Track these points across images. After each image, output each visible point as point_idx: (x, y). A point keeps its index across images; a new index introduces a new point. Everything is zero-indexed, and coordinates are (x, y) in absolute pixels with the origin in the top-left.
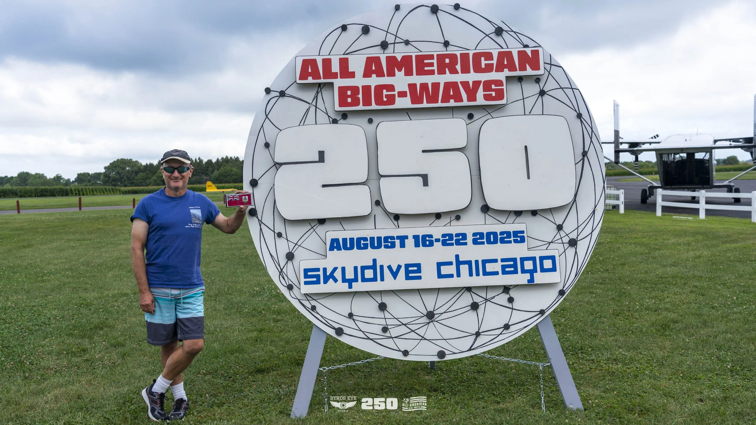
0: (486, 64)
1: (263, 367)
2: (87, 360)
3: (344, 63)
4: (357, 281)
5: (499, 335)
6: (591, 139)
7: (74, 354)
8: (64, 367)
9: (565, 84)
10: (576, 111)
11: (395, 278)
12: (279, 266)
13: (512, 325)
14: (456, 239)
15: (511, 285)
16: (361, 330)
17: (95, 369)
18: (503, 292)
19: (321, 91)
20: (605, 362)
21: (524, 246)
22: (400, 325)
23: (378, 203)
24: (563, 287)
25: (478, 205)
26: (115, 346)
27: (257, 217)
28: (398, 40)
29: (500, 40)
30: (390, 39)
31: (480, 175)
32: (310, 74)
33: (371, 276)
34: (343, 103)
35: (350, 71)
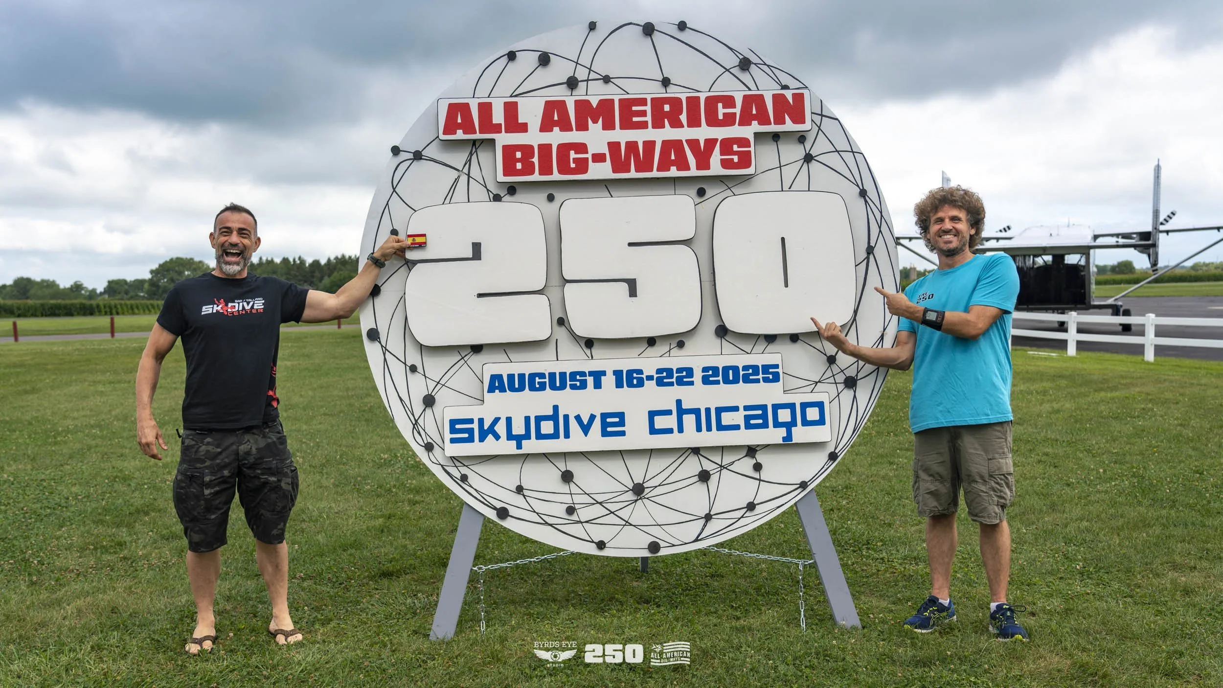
0: (724, 114)
1: (391, 569)
2: (125, 558)
3: (511, 109)
4: (529, 438)
5: (740, 519)
6: (880, 227)
7: (105, 550)
8: (91, 568)
9: (842, 145)
10: (858, 186)
11: (586, 434)
12: (413, 415)
13: (758, 504)
14: (677, 377)
15: (758, 446)
16: (535, 512)
17: (137, 571)
18: (746, 456)
19: (476, 151)
20: (900, 561)
21: (778, 387)
22: (594, 504)
23: (561, 322)
24: (836, 449)
25: (710, 326)
26: (168, 539)
27: (380, 342)
28: (593, 76)
29: (745, 77)
30: (581, 74)
31: (715, 281)
32: (459, 126)
33: (551, 431)
34: (509, 170)
35: (520, 121)
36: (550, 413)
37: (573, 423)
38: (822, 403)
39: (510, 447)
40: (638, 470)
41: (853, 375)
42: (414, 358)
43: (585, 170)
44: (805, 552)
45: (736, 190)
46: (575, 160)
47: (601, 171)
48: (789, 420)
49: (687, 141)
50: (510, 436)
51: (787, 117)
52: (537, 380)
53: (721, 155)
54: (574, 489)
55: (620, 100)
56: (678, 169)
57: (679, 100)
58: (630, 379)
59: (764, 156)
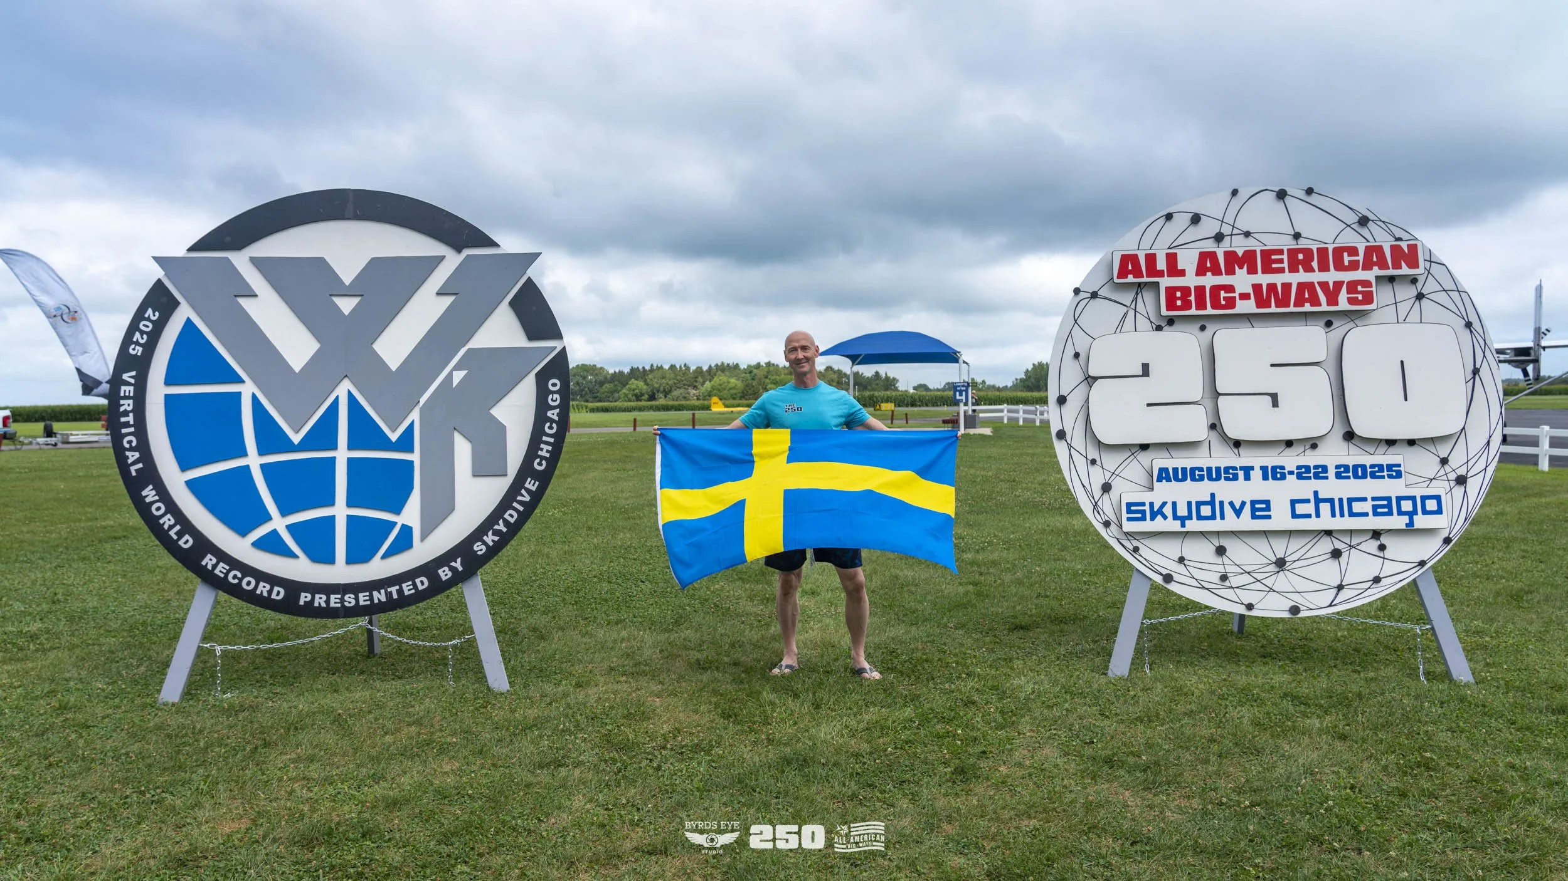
28: (1236, 231)
29: (1364, 232)
30: (1226, 230)
31: (1344, 395)
32: (1130, 272)
33: (1210, 514)
34: (1171, 306)
35: (1179, 268)
36: (1209, 499)
37: (1227, 508)
38: (1440, 496)
39: (1176, 526)
40: (1280, 548)
41: (1464, 474)
42: (1093, 454)
43: (1233, 306)
44: (1424, 619)
45: (1358, 322)
46: (1225, 298)
47: (1248, 306)
48: (1411, 509)
49: (1318, 283)
50: (1175, 517)
51: (1403, 263)
52: (1197, 473)
53: (1348, 293)
54: (1226, 561)
55: (1262, 251)
56: (1311, 305)
57: (1311, 250)
58: (1275, 473)
59: (1383, 296)
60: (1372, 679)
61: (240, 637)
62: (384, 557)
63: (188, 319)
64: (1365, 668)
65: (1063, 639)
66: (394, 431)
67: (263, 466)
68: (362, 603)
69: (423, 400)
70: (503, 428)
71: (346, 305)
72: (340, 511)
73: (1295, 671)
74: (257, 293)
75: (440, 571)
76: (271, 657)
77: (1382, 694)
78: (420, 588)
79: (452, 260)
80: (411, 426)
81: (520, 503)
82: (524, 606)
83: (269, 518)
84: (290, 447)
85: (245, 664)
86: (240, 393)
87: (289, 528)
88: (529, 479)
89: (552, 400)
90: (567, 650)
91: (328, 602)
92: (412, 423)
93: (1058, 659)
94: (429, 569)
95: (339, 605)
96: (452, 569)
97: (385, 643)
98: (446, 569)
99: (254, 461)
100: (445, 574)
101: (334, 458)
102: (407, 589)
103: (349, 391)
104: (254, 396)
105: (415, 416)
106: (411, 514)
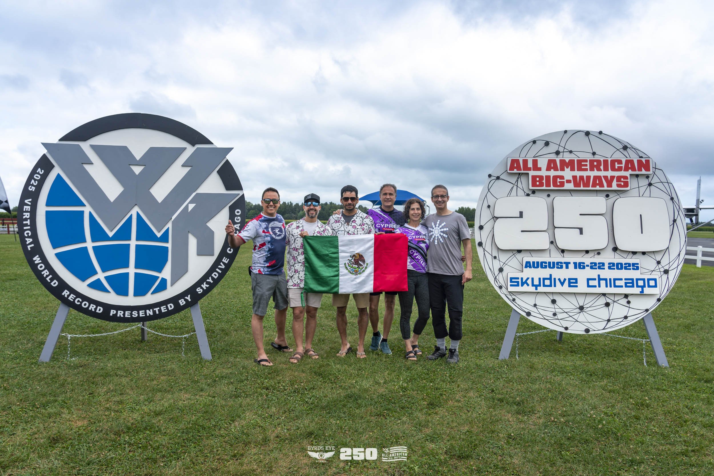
28: (565, 150)
29: (625, 153)
30: (561, 149)
31: (613, 230)
32: (515, 168)
33: (549, 284)
35: (538, 167)
36: (549, 277)
37: (557, 282)
38: (656, 279)
39: (533, 289)
40: (581, 301)
41: (668, 269)
42: (495, 254)
43: (563, 186)
44: (647, 336)
45: (621, 195)
46: (559, 182)
47: (570, 186)
48: (643, 285)
49: (603, 176)
50: (533, 285)
51: (643, 168)
52: (544, 264)
53: (617, 182)
54: (556, 306)
55: (577, 160)
56: (600, 187)
57: (600, 161)
58: (580, 266)
59: (633, 183)
60: (622, 364)
61: (77, 331)
62: (152, 293)
63: (58, 174)
64: (619, 359)
65: (477, 341)
66: (159, 232)
67: (94, 248)
68: (141, 315)
69: (174, 217)
70: (213, 232)
71: (137, 170)
72: (132, 270)
73: (586, 359)
74: (93, 163)
75: (180, 301)
76: (93, 341)
77: (627, 371)
78: (170, 309)
79: (190, 150)
80: (168, 230)
81: (220, 269)
82: (217, 319)
83: (96, 273)
84: (108, 239)
85: (81, 344)
86: (83, 212)
87: (106, 278)
88: (225, 258)
89: (237, 219)
90: (239, 340)
91: (124, 314)
92: (168, 228)
93: (475, 351)
94: (174, 300)
95: (130, 316)
96: (186, 300)
97: (149, 335)
98: (183, 300)
99: (89, 245)
100: (182, 302)
101: (129, 245)
102: (163, 309)
103: (137, 212)
104: (90, 213)
105: (170, 225)
106: (166, 273)
